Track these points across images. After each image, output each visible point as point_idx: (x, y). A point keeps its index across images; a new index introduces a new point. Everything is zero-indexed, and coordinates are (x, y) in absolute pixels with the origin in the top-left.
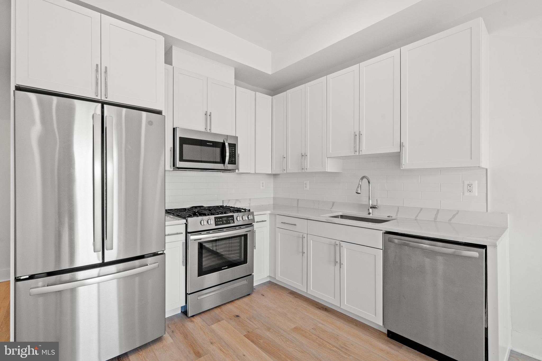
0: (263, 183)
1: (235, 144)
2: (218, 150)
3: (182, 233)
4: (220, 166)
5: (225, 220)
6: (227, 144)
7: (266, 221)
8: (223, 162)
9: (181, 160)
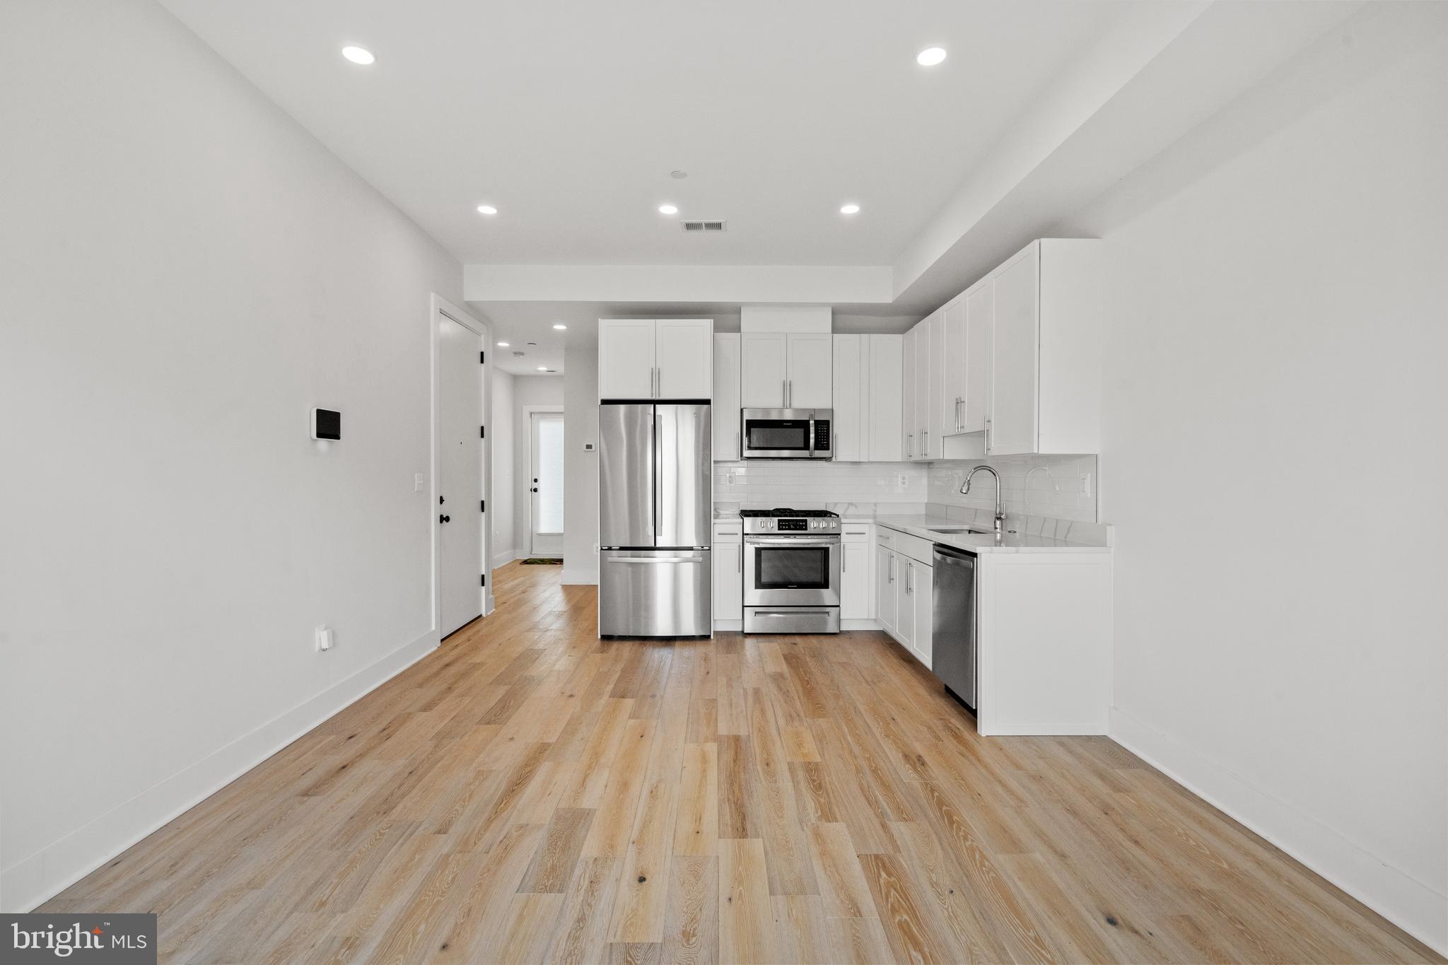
0: (904, 478)
1: (829, 421)
2: (800, 431)
3: (737, 534)
4: (805, 453)
5: (793, 525)
6: (812, 422)
7: (864, 534)
8: (806, 447)
9: (750, 448)
